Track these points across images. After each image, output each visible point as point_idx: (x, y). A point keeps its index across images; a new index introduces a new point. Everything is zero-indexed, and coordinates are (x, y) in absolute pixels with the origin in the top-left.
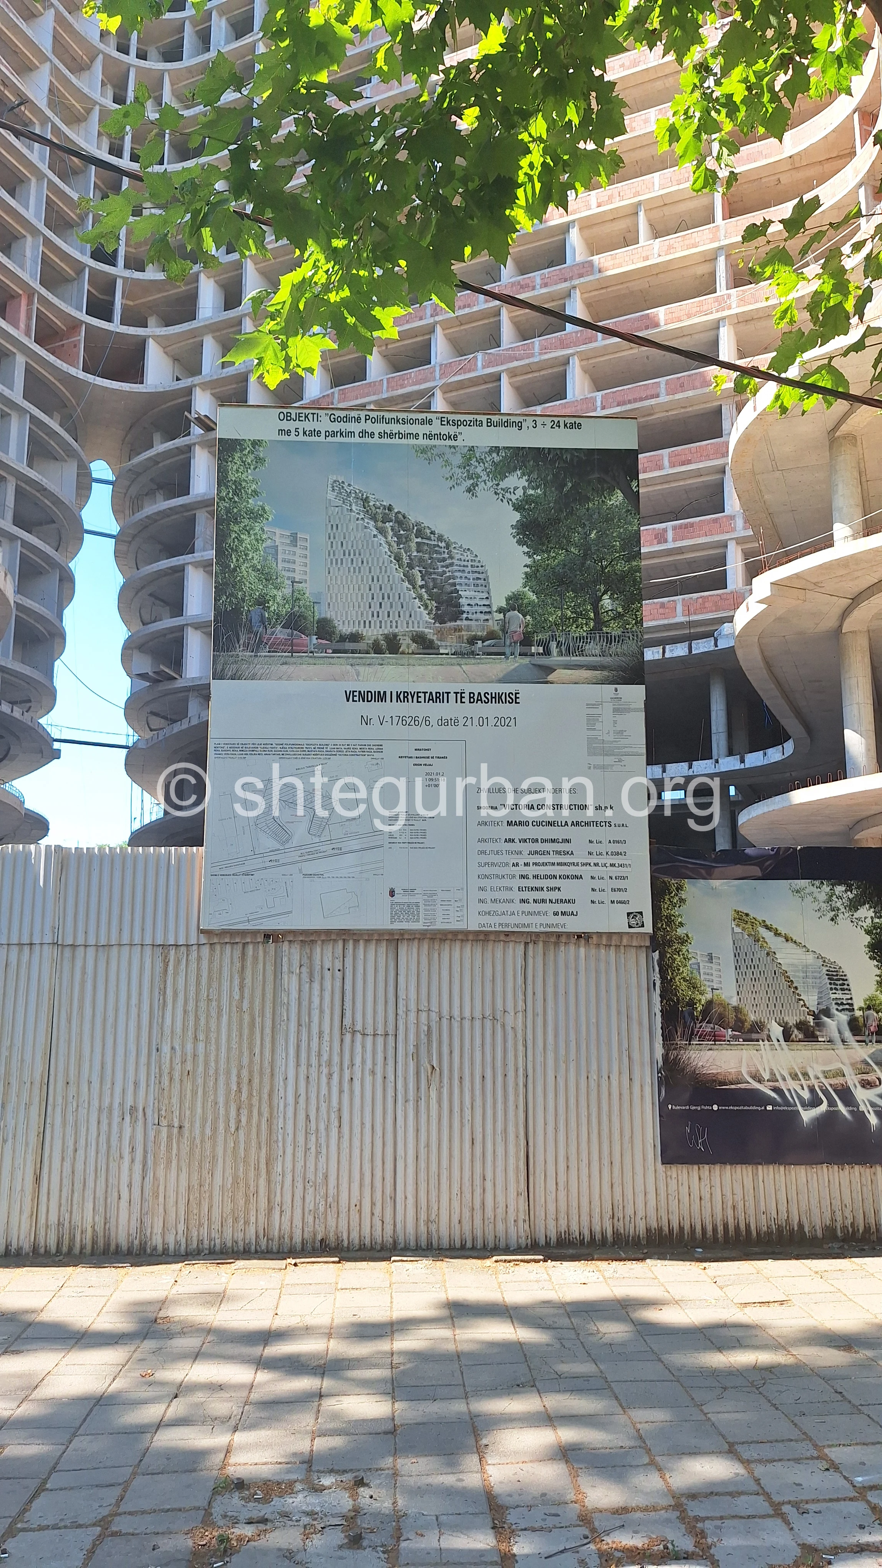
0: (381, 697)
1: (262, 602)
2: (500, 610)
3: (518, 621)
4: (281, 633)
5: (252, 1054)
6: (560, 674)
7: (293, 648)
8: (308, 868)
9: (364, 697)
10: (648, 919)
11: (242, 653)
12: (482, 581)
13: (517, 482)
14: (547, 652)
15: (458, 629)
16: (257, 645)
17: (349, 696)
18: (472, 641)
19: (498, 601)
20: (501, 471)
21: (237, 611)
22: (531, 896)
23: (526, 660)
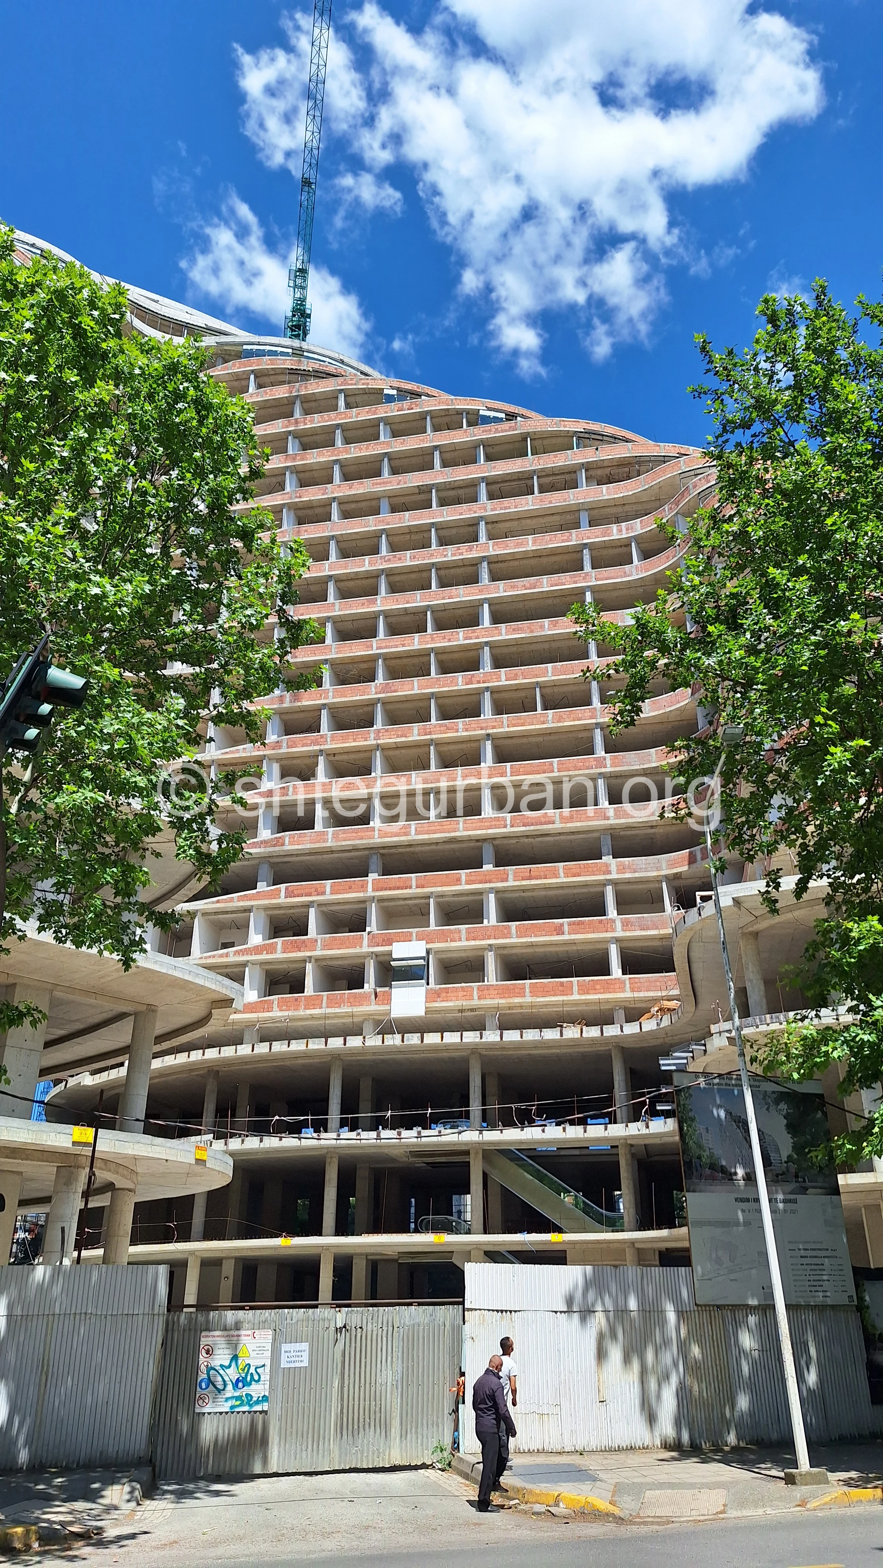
0: (748, 1200)
1: (699, 1158)
2: (785, 1162)
3: (793, 1167)
4: (708, 1172)
5: (720, 1360)
6: (810, 1191)
7: (714, 1179)
8: (732, 1277)
9: (743, 1200)
10: (855, 1298)
11: (694, 1180)
12: (777, 1150)
13: (783, 1106)
14: (804, 1181)
15: (771, 1170)
16: (700, 1177)
17: (736, 1200)
18: (777, 1176)
19: (784, 1159)
20: (777, 1102)
21: (691, 1161)
22: (813, 1289)
23: (798, 1184)
